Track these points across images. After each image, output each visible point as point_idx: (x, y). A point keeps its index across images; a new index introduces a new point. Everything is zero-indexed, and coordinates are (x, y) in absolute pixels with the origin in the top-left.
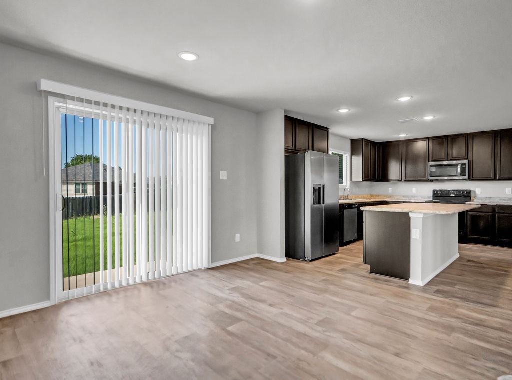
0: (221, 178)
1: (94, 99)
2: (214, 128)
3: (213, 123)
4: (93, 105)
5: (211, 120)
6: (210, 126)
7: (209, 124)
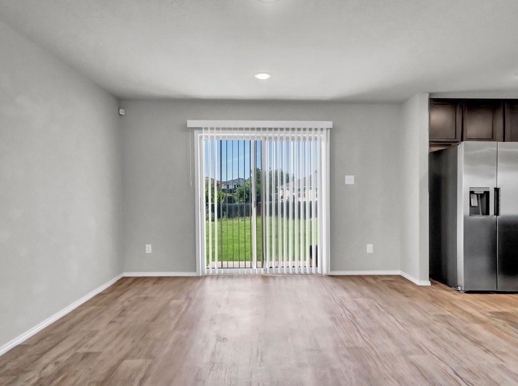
0: (347, 182)
1: (250, 127)
2: (332, 132)
3: (331, 127)
4: (250, 130)
5: (330, 124)
6: (329, 130)
7: (327, 129)
